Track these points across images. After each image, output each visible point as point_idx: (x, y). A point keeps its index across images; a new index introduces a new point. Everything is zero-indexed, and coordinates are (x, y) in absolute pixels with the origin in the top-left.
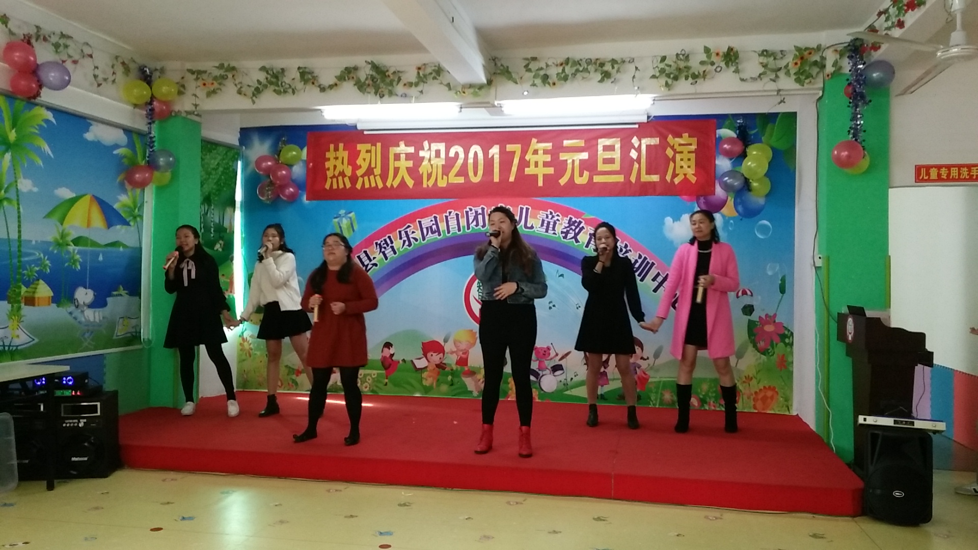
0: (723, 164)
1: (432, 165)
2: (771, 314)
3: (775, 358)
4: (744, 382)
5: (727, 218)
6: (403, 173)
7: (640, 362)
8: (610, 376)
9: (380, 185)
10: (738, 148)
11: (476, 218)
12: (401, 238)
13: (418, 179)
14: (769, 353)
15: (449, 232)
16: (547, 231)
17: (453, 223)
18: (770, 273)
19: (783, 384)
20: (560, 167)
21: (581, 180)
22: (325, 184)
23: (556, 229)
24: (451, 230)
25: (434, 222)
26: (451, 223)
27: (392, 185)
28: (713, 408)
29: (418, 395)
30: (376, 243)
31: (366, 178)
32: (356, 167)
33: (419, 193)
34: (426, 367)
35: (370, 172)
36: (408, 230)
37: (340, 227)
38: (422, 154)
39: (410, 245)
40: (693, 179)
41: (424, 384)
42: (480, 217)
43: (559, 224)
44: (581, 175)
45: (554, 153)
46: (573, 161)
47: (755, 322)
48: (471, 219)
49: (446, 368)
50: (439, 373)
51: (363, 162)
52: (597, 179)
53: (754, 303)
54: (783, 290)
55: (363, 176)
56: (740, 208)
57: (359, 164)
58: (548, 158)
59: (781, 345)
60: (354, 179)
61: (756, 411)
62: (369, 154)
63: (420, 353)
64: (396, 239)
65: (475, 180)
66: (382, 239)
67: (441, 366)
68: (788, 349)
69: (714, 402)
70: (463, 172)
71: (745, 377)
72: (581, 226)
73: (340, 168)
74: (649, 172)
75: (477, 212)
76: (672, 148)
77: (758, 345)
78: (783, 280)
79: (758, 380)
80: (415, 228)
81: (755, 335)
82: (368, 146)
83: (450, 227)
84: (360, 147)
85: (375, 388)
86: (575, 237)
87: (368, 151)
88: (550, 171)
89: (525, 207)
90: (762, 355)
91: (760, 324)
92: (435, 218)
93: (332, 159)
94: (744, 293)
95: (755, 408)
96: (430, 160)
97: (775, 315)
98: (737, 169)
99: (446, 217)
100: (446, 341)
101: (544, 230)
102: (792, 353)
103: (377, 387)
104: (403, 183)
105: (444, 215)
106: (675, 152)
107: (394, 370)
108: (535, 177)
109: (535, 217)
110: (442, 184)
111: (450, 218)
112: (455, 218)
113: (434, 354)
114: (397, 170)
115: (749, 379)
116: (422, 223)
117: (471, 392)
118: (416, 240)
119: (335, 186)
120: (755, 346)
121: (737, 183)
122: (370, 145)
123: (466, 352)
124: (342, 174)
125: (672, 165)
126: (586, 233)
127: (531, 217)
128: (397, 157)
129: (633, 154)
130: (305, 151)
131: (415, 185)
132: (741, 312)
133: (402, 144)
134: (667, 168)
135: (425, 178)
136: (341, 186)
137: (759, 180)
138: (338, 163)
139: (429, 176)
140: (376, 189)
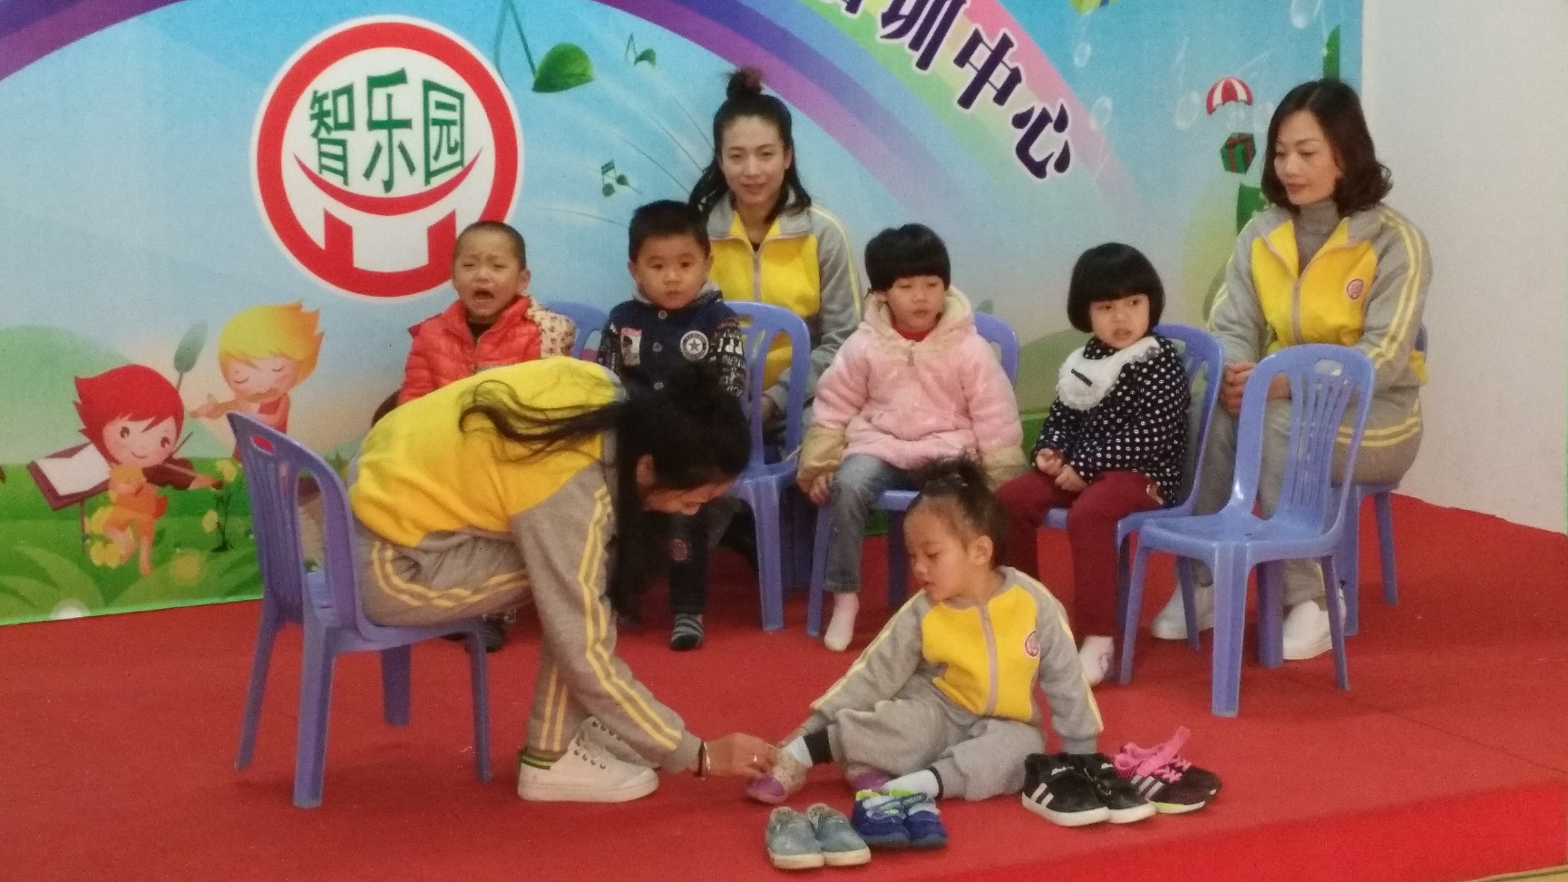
18: (1299, 21)
29: (70, 612)
41: (97, 562)
49: (193, 478)
94: (1228, 93)
100: (183, 361)
123: (277, 403)
132: (1219, 164)
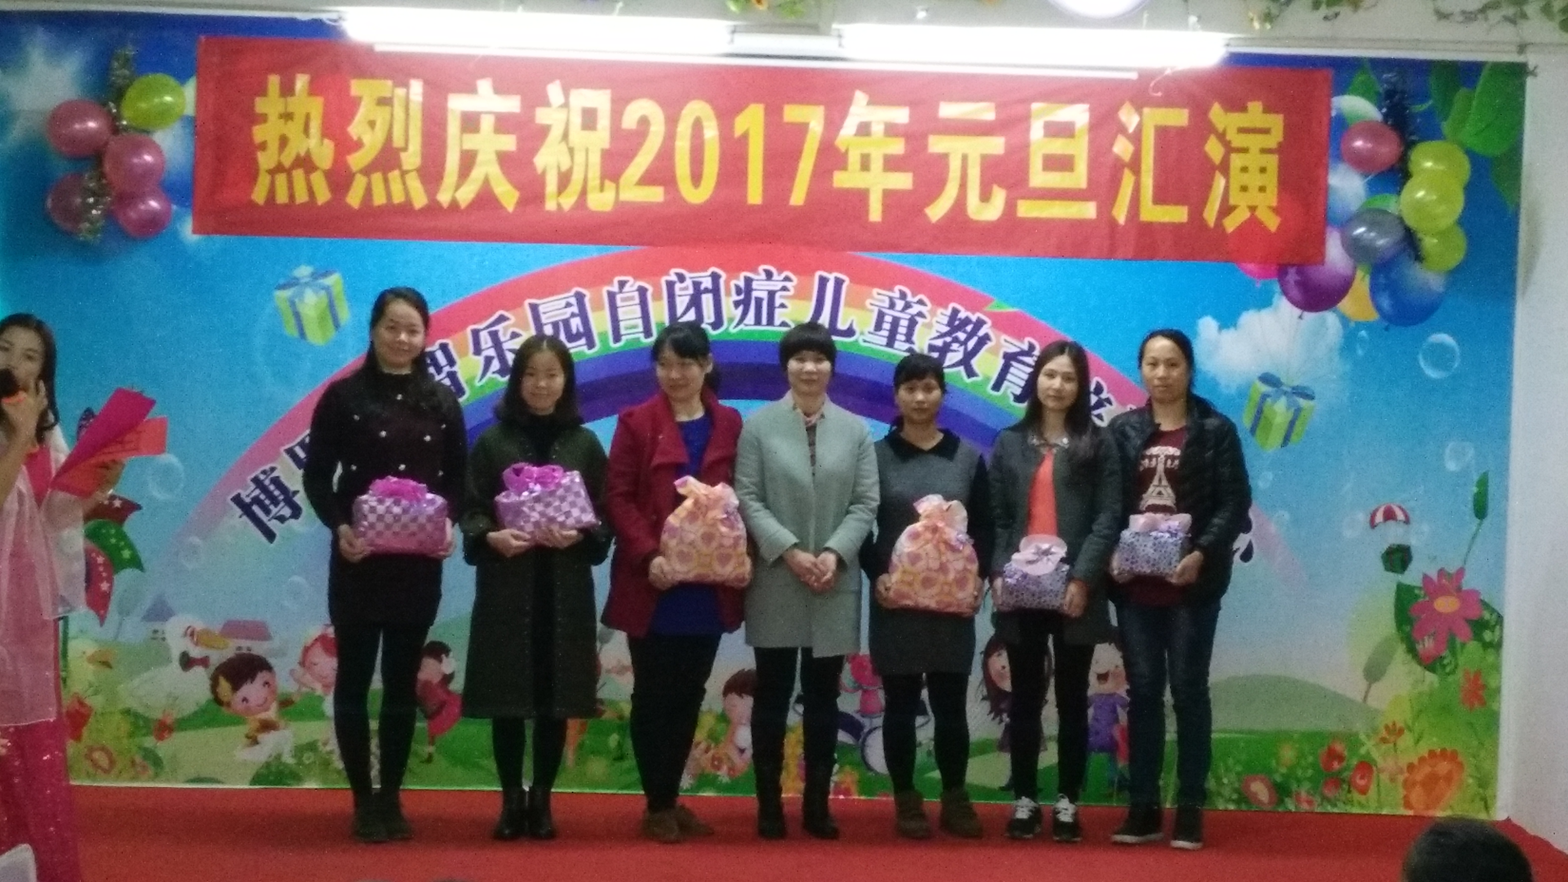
0: (1347, 186)
1: (571, 151)
2: (1452, 569)
3: (1457, 680)
4: (1384, 740)
5: (1352, 324)
6: (488, 170)
9: (420, 200)
10: (1387, 149)
11: (695, 302)
12: (478, 351)
13: (532, 188)
14: (1444, 667)
15: (617, 337)
16: (890, 343)
17: (630, 314)
18: (1452, 466)
19: (1475, 743)
20: (931, 173)
21: (985, 211)
22: (251, 190)
23: (915, 338)
24: (623, 331)
25: (575, 309)
26: (625, 313)
27: (455, 203)
28: (1305, 807)
31: (377, 178)
32: (346, 144)
33: (532, 226)
35: (387, 159)
36: (499, 327)
37: (297, 315)
38: (542, 116)
40: (1272, 223)
42: (707, 300)
43: (924, 325)
44: (985, 196)
45: (915, 132)
46: (965, 158)
47: (1414, 587)
48: (681, 303)
49: (603, 712)
51: (368, 129)
52: (1027, 209)
53: (1413, 542)
54: (1481, 510)
55: (367, 171)
56: (1385, 301)
57: (355, 138)
58: (897, 147)
59: (1473, 646)
60: (340, 179)
61: (1410, 813)
62: (387, 109)
64: (464, 353)
65: (698, 193)
68: (1491, 658)
69: (1308, 793)
70: (661, 172)
71: (1387, 727)
72: (981, 333)
73: (298, 146)
74: (1161, 197)
75: (700, 283)
76: (1222, 138)
77: (1419, 647)
78: (1483, 483)
79: (1416, 735)
80: (523, 324)
81: (1409, 621)
82: (384, 87)
83: (622, 325)
84: (357, 87)
86: (965, 363)
87: (385, 102)
88: (903, 181)
89: (832, 277)
90: (1427, 673)
91: (1425, 595)
92: (580, 298)
93: (273, 117)
94: (1389, 515)
95: (1408, 805)
96: (565, 136)
97: (1461, 572)
98: (1385, 202)
99: (612, 296)
101: (884, 341)
102: (1497, 668)
104: (487, 197)
105: (605, 289)
106: (1228, 147)
107: (452, 720)
108: (861, 197)
109: (857, 304)
110: (602, 203)
111: (623, 300)
112: (637, 301)
114: (468, 161)
115: (1395, 731)
116: (541, 309)
119: (282, 197)
120: (1412, 650)
121: (1383, 241)
122: (389, 83)
124: (306, 163)
125: (1219, 183)
126: (994, 351)
127: (847, 304)
128: (470, 123)
129: (1122, 148)
130: (190, 90)
131: (522, 202)
132: (1380, 565)
133: (485, 86)
134: (1207, 187)
135: (551, 186)
136: (301, 196)
137: (1442, 234)
138: (293, 130)
139: (564, 180)
140: (406, 208)
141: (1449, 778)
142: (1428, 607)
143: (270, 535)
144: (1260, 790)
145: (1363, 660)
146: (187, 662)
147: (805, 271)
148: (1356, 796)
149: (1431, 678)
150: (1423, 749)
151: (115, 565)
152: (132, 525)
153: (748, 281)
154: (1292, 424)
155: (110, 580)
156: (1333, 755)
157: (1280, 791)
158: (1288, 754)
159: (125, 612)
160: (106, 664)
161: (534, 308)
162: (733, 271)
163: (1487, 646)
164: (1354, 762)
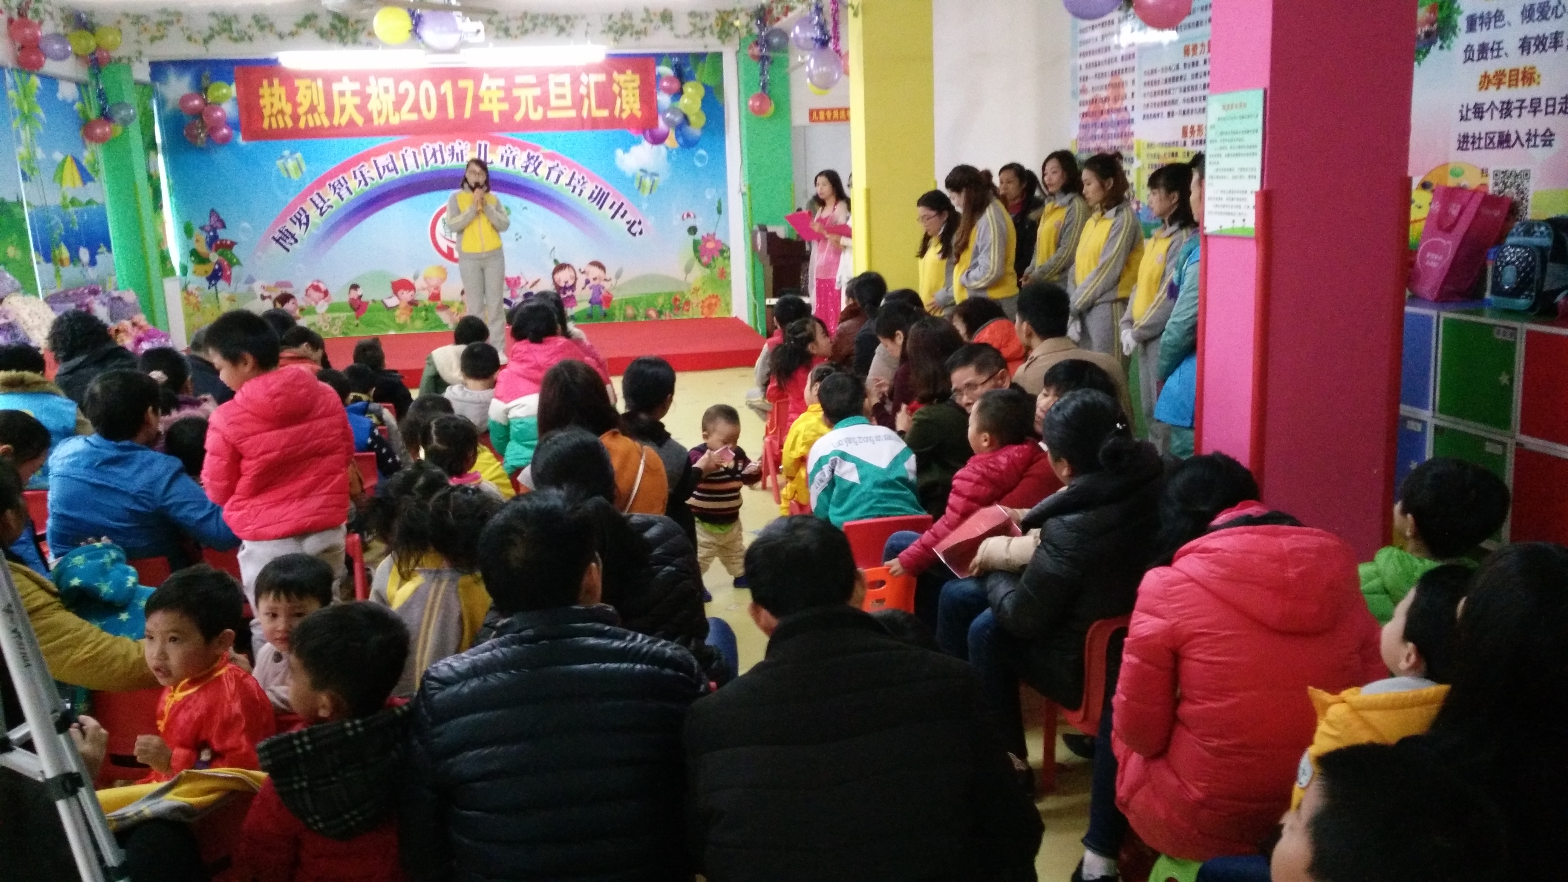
0: (664, 99)
1: (381, 102)
2: (711, 233)
3: (716, 271)
4: (693, 293)
5: (668, 149)
6: (351, 111)
7: (604, 283)
8: (577, 298)
9: (326, 123)
10: (676, 86)
11: (434, 154)
12: (355, 177)
13: (368, 118)
14: (711, 267)
15: (407, 170)
16: (507, 165)
17: (410, 161)
19: (724, 291)
20: (515, 104)
21: (536, 116)
22: (262, 123)
23: (515, 163)
24: (408, 168)
25: (390, 160)
26: (408, 161)
27: (340, 125)
28: (668, 318)
29: (392, 333)
30: (330, 185)
31: (309, 117)
32: (296, 105)
33: (369, 131)
34: (397, 306)
35: (312, 109)
36: (363, 169)
37: (287, 170)
38: (369, 90)
39: (366, 184)
40: (639, 114)
41: (397, 322)
42: (438, 155)
43: (518, 158)
44: (535, 110)
45: (508, 90)
46: (526, 97)
47: (699, 240)
48: (429, 155)
49: (418, 304)
50: (411, 310)
51: (304, 98)
52: (551, 115)
53: (697, 224)
54: (720, 212)
55: (305, 114)
56: (681, 141)
57: (299, 102)
58: (502, 94)
59: (720, 259)
60: (295, 118)
61: (704, 317)
62: (310, 90)
63: (390, 292)
64: (350, 179)
65: (430, 115)
66: (336, 180)
67: (413, 303)
68: (727, 261)
69: (669, 313)
70: (416, 108)
71: (694, 288)
72: (540, 160)
73: (278, 106)
74: (599, 107)
75: (435, 149)
76: (618, 84)
77: (702, 260)
78: (719, 203)
79: (704, 290)
80: (370, 166)
81: (698, 252)
82: (308, 82)
83: (408, 166)
84: (297, 84)
85: (345, 330)
86: (535, 170)
87: (309, 88)
88: (505, 106)
89: (483, 142)
90: (706, 269)
91: (703, 242)
92: (391, 157)
93: (267, 96)
94: (688, 215)
95: (703, 314)
96: (378, 96)
97: (714, 234)
98: (676, 104)
99: (403, 155)
100: (416, 277)
101: (505, 165)
102: (729, 265)
103: (347, 328)
104: (351, 122)
105: (400, 153)
106: (621, 88)
107: (364, 311)
108: (490, 114)
109: (493, 152)
110: (395, 120)
111: (407, 156)
112: (412, 156)
113: (405, 292)
114: (343, 108)
115: (697, 290)
116: (378, 162)
117: (446, 325)
118: (373, 179)
119: (274, 126)
120: (700, 261)
121: (678, 119)
123: (437, 288)
124: (282, 112)
125: (618, 101)
126: (545, 166)
127: (490, 152)
128: (342, 94)
129: (583, 90)
130: (233, 88)
131: (365, 122)
132: (687, 233)
133: (345, 79)
134: (615, 103)
135: (375, 115)
136: (282, 125)
137: (696, 114)
138: (275, 100)
139: (380, 113)
140: (322, 127)
141: (716, 304)
142: (704, 246)
143: (288, 250)
144: (653, 314)
145: (683, 267)
146: (263, 298)
147: (473, 141)
148: (685, 312)
149: (708, 271)
150: (707, 295)
151: (231, 265)
152: (235, 250)
153: (453, 147)
154: (652, 186)
155: (230, 270)
156: (676, 300)
157: (660, 313)
158: (661, 300)
159: (238, 281)
160: (234, 300)
161: (375, 162)
162: (447, 144)
163: (725, 258)
164: (684, 301)
